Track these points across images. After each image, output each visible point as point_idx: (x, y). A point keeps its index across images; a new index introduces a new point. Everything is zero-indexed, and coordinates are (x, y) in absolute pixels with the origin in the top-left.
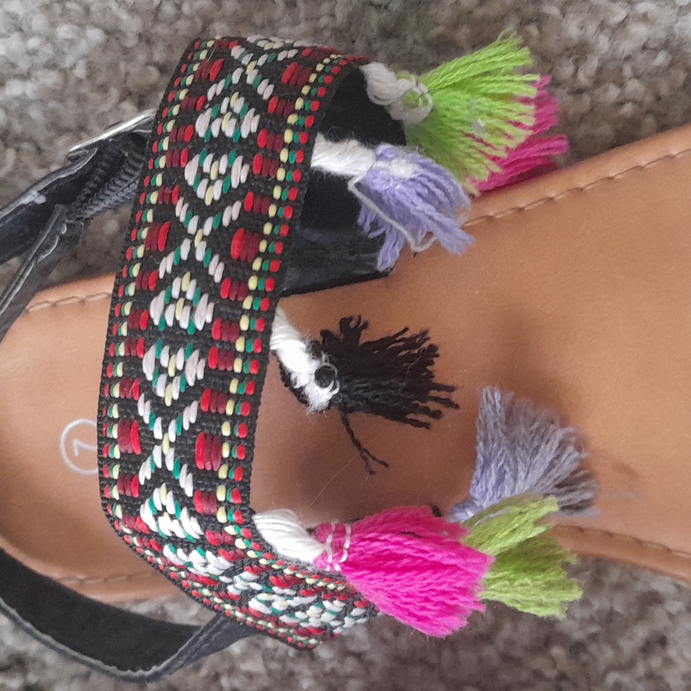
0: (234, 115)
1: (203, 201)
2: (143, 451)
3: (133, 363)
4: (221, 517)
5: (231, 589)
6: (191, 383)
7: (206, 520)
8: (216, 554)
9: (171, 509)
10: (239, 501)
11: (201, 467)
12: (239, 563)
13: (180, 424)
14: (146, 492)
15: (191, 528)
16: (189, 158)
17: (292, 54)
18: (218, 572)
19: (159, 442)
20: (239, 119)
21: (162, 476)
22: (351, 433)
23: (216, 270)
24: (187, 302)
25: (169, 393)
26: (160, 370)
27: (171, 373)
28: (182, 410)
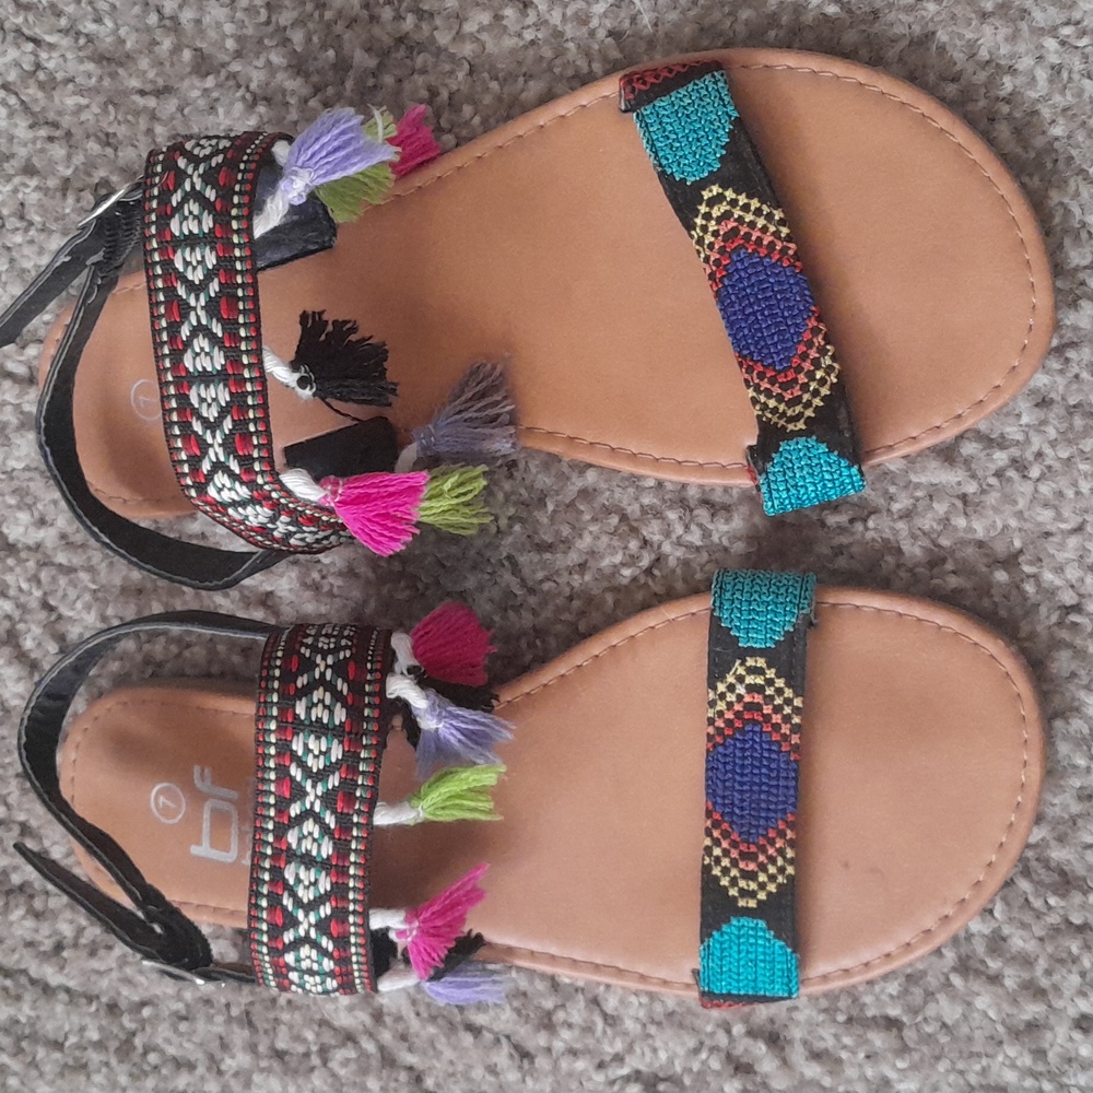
0: (195, 217)
1: (193, 281)
2: (202, 452)
3: (183, 398)
4: (260, 480)
5: (276, 534)
6: (224, 404)
7: (251, 484)
8: (262, 506)
9: (228, 485)
10: (268, 469)
11: (241, 453)
12: (276, 507)
13: (222, 431)
14: (209, 478)
15: (244, 492)
16: (175, 252)
17: (220, 158)
18: (265, 520)
19: (211, 446)
20: (198, 219)
21: (218, 466)
22: (332, 408)
23: (217, 329)
24: (207, 354)
25: (212, 413)
26: (202, 400)
27: (209, 401)
28: (222, 422)
